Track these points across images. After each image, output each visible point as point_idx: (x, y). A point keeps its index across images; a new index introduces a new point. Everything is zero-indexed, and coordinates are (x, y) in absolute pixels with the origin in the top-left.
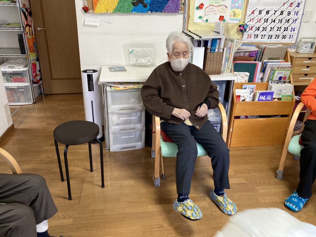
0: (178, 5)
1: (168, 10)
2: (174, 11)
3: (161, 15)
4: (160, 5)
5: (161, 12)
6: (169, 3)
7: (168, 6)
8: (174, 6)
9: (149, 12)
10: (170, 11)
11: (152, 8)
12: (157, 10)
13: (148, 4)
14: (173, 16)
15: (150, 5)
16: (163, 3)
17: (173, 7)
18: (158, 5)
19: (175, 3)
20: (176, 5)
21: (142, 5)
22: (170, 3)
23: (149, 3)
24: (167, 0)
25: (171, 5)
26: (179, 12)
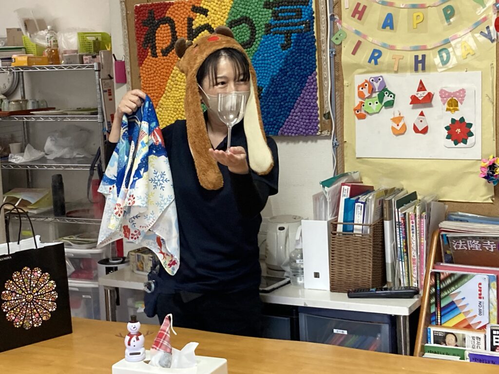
0: (312, 117)
1: (291, 131)
2: (304, 131)
4: (272, 120)
5: (276, 134)
6: (291, 114)
7: (291, 120)
8: (303, 120)
10: (295, 131)
14: (309, 143)
16: (279, 115)
17: (302, 123)
18: (269, 119)
19: (306, 114)
20: (309, 119)
22: (295, 114)
24: (289, 108)
25: (297, 118)
26: (319, 133)
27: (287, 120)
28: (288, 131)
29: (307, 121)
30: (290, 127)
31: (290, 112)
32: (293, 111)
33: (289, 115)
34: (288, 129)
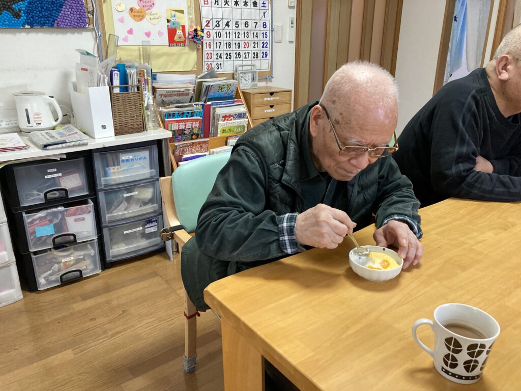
0: (82, 13)
1: (66, 24)
2: (76, 24)
3: (53, 33)
4: (47, 14)
5: (52, 26)
7: (64, 15)
8: (75, 15)
9: (27, 26)
10: (69, 24)
11: (32, 19)
12: (42, 22)
13: (22, 12)
14: (76, 34)
15: (27, 13)
16: (52, 10)
17: (74, 18)
18: (43, 13)
19: (76, 11)
20: (80, 15)
21: (11, 14)
22: (67, 10)
23: (23, 9)
24: (60, 5)
25: (69, 13)
26: (87, 26)
27: (61, 14)
28: (63, 23)
29: (78, 16)
30: (64, 20)
31: (62, 8)
32: (64, 7)
33: (62, 10)
34: (62, 22)
